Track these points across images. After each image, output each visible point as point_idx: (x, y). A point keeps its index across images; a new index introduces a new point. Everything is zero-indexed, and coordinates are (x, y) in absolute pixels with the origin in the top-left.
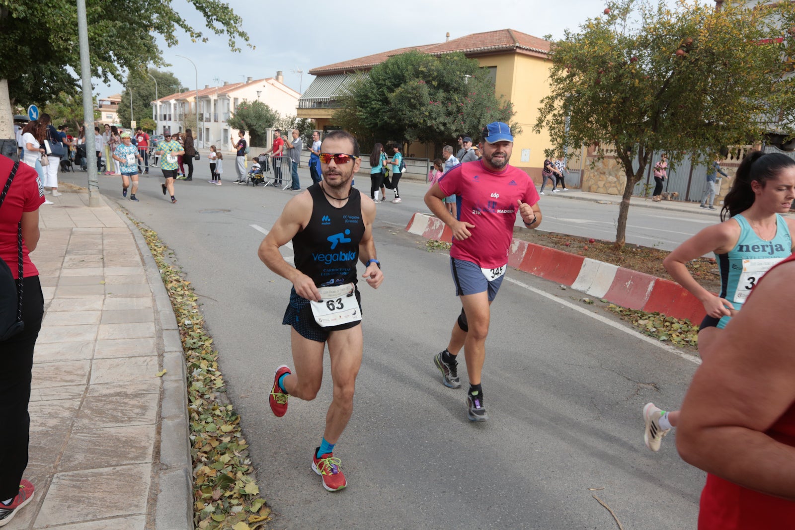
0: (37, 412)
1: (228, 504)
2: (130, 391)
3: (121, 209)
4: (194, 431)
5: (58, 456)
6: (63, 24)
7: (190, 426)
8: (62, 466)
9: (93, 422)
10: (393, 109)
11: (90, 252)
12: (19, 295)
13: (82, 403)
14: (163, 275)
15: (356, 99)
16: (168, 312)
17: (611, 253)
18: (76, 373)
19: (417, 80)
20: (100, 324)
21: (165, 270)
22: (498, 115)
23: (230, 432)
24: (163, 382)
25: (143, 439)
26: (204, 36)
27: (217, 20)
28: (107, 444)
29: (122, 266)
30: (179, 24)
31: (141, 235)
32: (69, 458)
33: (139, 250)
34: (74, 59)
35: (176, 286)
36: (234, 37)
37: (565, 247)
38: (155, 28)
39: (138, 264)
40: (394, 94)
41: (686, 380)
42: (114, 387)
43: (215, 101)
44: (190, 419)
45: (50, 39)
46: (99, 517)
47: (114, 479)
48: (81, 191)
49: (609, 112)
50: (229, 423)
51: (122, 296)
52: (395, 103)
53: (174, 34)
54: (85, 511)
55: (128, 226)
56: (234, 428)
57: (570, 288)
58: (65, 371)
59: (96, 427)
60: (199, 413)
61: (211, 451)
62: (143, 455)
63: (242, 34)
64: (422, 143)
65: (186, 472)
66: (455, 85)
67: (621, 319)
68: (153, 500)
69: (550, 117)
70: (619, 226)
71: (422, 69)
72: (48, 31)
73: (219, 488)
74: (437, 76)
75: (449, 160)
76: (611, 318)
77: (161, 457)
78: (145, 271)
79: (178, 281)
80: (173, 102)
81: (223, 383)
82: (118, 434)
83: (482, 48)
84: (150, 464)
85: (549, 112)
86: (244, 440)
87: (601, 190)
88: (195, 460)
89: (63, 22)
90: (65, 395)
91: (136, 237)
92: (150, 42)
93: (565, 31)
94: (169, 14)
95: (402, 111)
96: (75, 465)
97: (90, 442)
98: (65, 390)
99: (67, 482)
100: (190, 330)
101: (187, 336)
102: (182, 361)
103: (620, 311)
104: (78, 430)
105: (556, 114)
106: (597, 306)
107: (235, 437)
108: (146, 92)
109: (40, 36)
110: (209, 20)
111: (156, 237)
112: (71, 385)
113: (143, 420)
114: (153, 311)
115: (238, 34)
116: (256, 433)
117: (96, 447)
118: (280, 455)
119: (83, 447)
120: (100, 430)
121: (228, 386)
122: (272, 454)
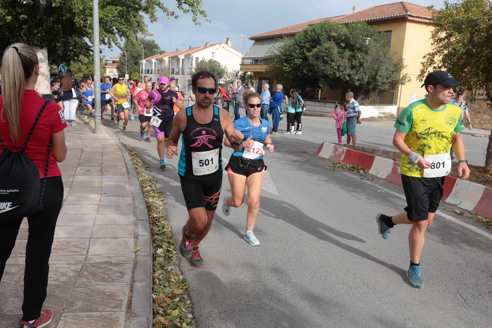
0: (54, 271)
2: (114, 261)
3: (115, 136)
4: (156, 292)
5: (66, 302)
6: (84, 10)
7: (153, 288)
8: (67, 309)
9: (89, 281)
10: (310, 64)
11: (93, 164)
13: (82, 267)
14: (141, 182)
15: (283, 58)
16: (142, 208)
17: (480, 176)
18: (80, 246)
19: (329, 42)
20: (97, 214)
21: (142, 179)
22: (391, 68)
23: (179, 294)
24: (136, 256)
25: (121, 294)
26: (176, 14)
27: (185, 3)
28: (97, 297)
29: (114, 175)
30: (159, 6)
31: (127, 154)
32: (72, 304)
33: (126, 164)
34: (89, 33)
35: (149, 190)
36: (196, 15)
38: (143, 9)
39: (125, 174)
40: (312, 53)
42: (104, 257)
43: (183, 60)
44: (153, 283)
45: (75, 20)
47: (101, 321)
48: (90, 123)
49: (480, 64)
50: (180, 288)
51: (112, 196)
52: (312, 60)
53: (155, 13)
55: (119, 148)
56: (183, 291)
57: (444, 202)
58: (73, 245)
59: (90, 284)
60: (159, 280)
61: (166, 306)
62: (119, 306)
63: (202, 13)
64: (332, 89)
65: (148, 319)
66: (358, 46)
67: (487, 228)
70: (487, 154)
71: (333, 34)
72: (74, 14)
74: (345, 39)
75: (351, 102)
76: (477, 226)
77: (132, 308)
78: (129, 178)
79: (150, 186)
80: (154, 61)
81: (177, 260)
82: (105, 290)
83: (381, 17)
84: (124, 312)
85: (430, 65)
86: (189, 301)
87: (477, 126)
88: (155, 312)
90: (72, 261)
91: (124, 156)
92: (140, 20)
93: (445, 2)
95: (317, 65)
96: (76, 309)
97: (86, 294)
98: (72, 258)
99: (69, 320)
100: (157, 221)
101: (155, 225)
102: (150, 243)
103: (487, 222)
104: (79, 285)
105: (436, 66)
106: (467, 217)
107: (183, 298)
108: (136, 54)
109: (69, 18)
110: (179, 3)
111: (138, 156)
112: (76, 255)
113: (122, 281)
114: (132, 206)
115: (199, 12)
116: (198, 296)
117: (90, 298)
118: (214, 313)
119: (82, 297)
120: (93, 287)
121: (181, 262)
122: (208, 312)
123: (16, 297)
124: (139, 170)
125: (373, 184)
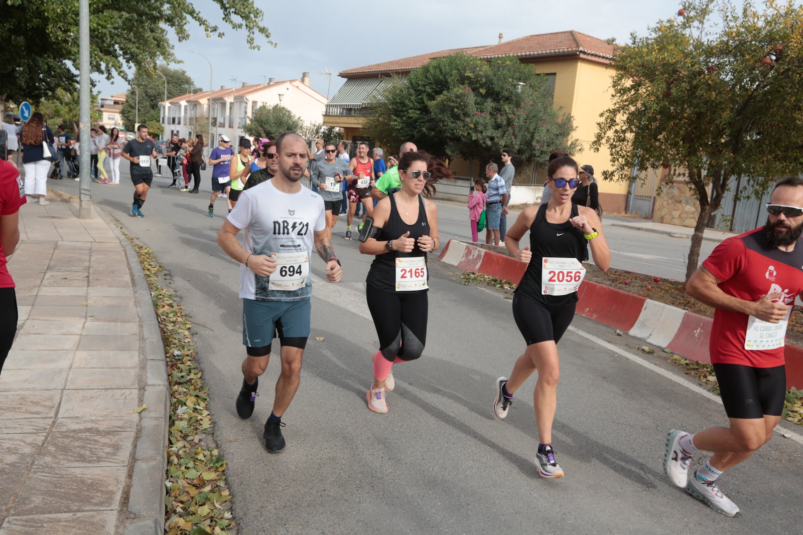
2: (102, 427)
3: (114, 223)
4: (171, 477)
5: (12, 498)
6: (64, 14)
7: (167, 471)
8: (15, 509)
9: (56, 460)
10: (433, 119)
11: (74, 268)
13: (46, 438)
14: (155, 299)
15: (390, 107)
16: (155, 341)
17: (678, 294)
18: (43, 404)
19: (462, 86)
20: (77, 350)
21: (157, 293)
22: (555, 130)
23: (211, 481)
24: (141, 419)
25: (111, 482)
26: (219, 31)
27: (235, 13)
28: (70, 487)
29: (110, 287)
30: (193, 16)
31: (134, 253)
32: (24, 501)
33: (130, 269)
34: (73, 52)
35: (168, 312)
36: (253, 33)
37: (624, 286)
38: (165, 19)
39: (128, 284)
40: (435, 102)
42: (85, 422)
43: (231, 103)
44: (168, 463)
45: (48, 30)
47: (73, 527)
48: (71, 200)
49: (681, 129)
50: (212, 470)
51: (105, 320)
52: (435, 113)
53: (185, 27)
55: (120, 242)
56: (218, 476)
57: (627, 334)
58: (31, 402)
59: (59, 466)
60: (179, 457)
61: (188, 501)
62: (108, 501)
63: (262, 30)
64: (465, 159)
65: (156, 522)
66: (506, 94)
67: (686, 373)
69: (610, 133)
70: (689, 263)
71: (468, 74)
72: (46, 20)
74: (486, 83)
75: (493, 179)
76: (674, 372)
77: (129, 504)
78: (135, 292)
79: (171, 305)
80: (183, 103)
81: (210, 424)
82: (84, 476)
83: (540, 52)
84: (116, 512)
85: (610, 127)
86: (227, 490)
87: (676, 221)
88: (168, 510)
89: (64, 11)
90: (28, 429)
91: (128, 255)
92: (161, 36)
93: (631, 34)
94: (181, 6)
95: (443, 122)
96: (30, 509)
97: (50, 482)
98: (29, 423)
99: (19, 528)
100: (179, 362)
101: (175, 369)
102: (166, 397)
103: (686, 364)
104: (39, 468)
105: (618, 129)
106: (658, 356)
107: (217, 486)
108: (154, 92)
109: (37, 25)
110: (226, 13)
111: (152, 255)
112: (36, 418)
113: (113, 461)
114: (138, 338)
115: (258, 29)
116: (242, 483)
117: (57, 490)
118: (267, 509)
119: (42, 488)
120: (64, 470)
121: (216, 428)
122: (257, 508)
124: (152, 279)
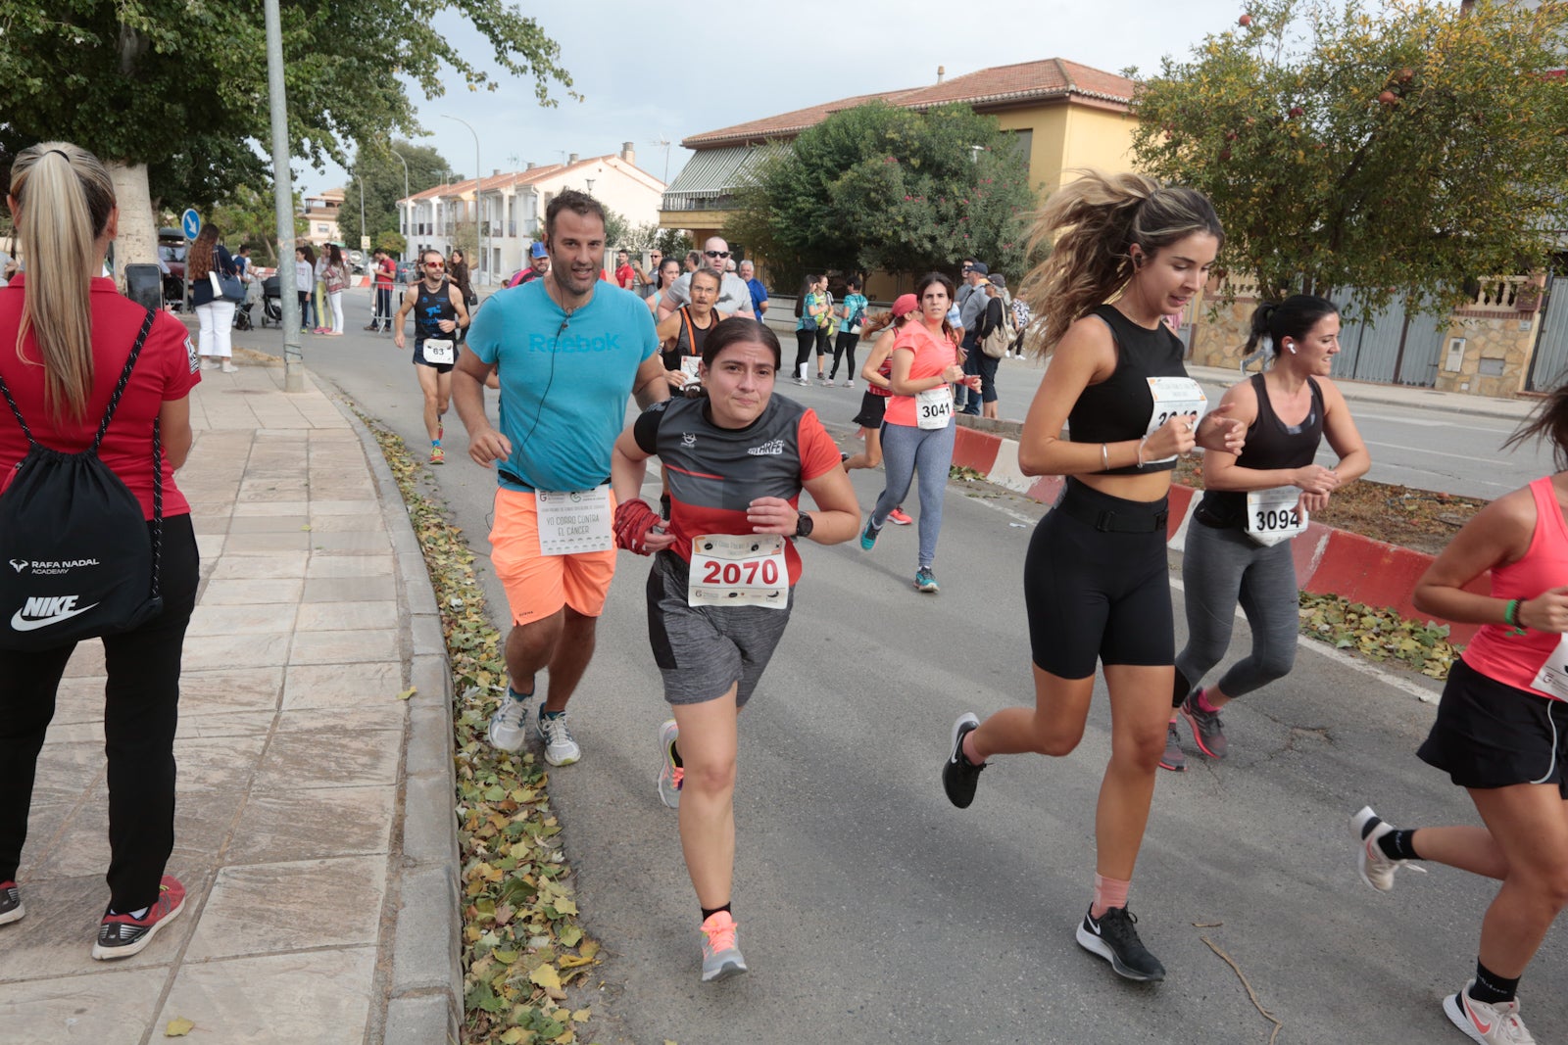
0: (190, 757)
1: (523, 934)
2: (351, 724)
3: (341, 396)
4: (465, 799)
5: (227, 837)
6: (243, 63)
7: (458, 789)
8: (232, 854)
9: (286, 778)
10: (836, 210)
11: (285, 472)
12: (155, 550)
13: (268, 742)
14: (414, 516)
15: (767, 193)
16: (420, 584)
18: (258, 689)
19: (882, 156)
20: (300, 603)
21: (417, 506)
23: (527, 803)
24: (409, 710)
25: (373, 811)
26: (490, 79)
27: (515, 49)
28: (311, 819)
29: (341, 499)
30: (446, 57)
31: (375, 444)
32: (245, 841)
33: (371, 470)
34: (260, 126)
35: (436, 536)
36: (545, 80)
38: (403, 65)
39: (370, 495)
40: (839, 183)
41: (1386, 723)
42: (324, 716)
43: (511, 198)
44: (458, 777)
45: (220, 90)
46: (295, 947)
47: (323, 882)
48: (272, 363)
49: (1246, 213)
50: (527, 786)
51: (340, 554)
52: (840, 200)
53: (437, 76)
54: (271, 935)
55: (353, 428)
56: (536, 795)
58: (239, 687)
59: (292, 786)
60: (473, 768)
61: (494, 836)
62: (373, 840)
63: (560, 74)
64: (890, 274)
65: (449, 871)
66: (954, 165)
68: (389, 922)
71: (891, 135)
72: (216, 75)
73: (507, 903)
74: (920, 149)
77: (404, 845)
78: (382, 507)
79: (439, 526)
80: (435, 200)
82: (332, 802)
83: (1006, 95)
84: (384, 858)
86: (553, 818)
87: (1229, 362)
88: (464, 850)
89: (242, 58)
90: (238, 729)
91: (367, 448)
92: (395, 93)
93: (1163, 60)
94: (428, 41)
95: (853, 214)
96: (255, 854)
97: (280, 813)
98: (239, 720)
99: (241, 884)
100: (460, 617)
101: (455, 627)
102: (445, 673)
104: (261, 791)
107: (537, 811)
108: (388, 183)
109: (202, 85)
110: (499, 50)
111: (403, 447)
112: (248, 712)
113: (373, 777)
114: (394, 580)
115: (552, 74)
116: (576, 806)
117: (292, 824)
118: (618, 846)
119: (270, 822)
120: (299, 793)
122: (603, 845)
123: (91, 828)
125: (1000, 508)
